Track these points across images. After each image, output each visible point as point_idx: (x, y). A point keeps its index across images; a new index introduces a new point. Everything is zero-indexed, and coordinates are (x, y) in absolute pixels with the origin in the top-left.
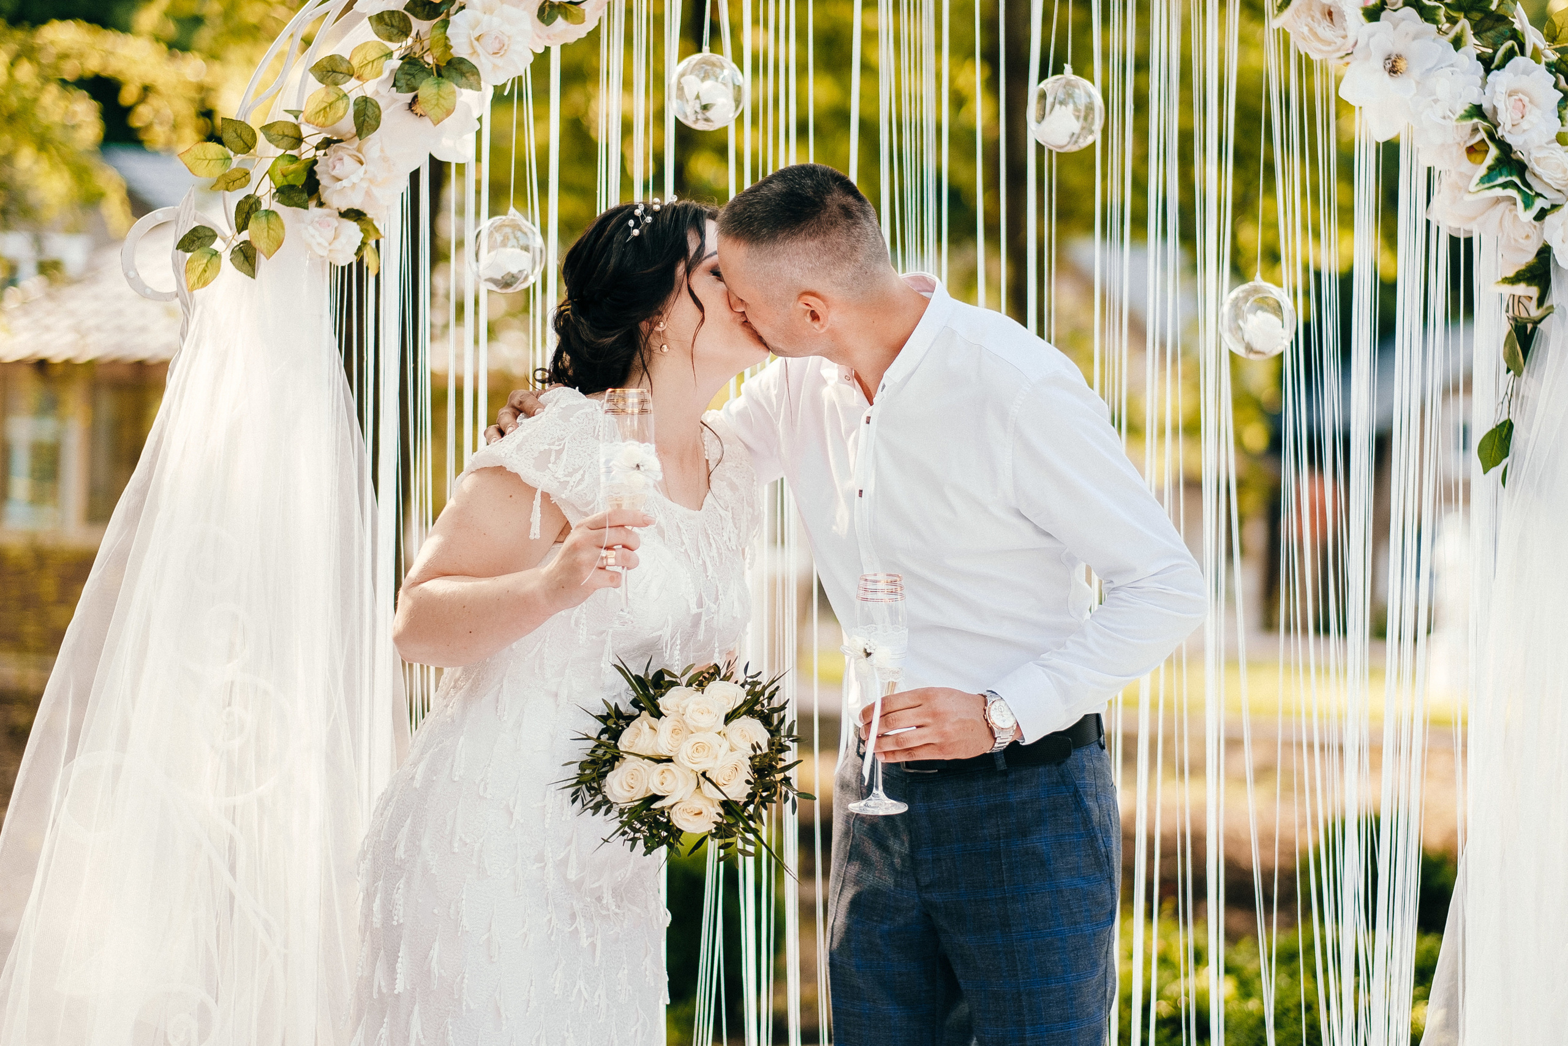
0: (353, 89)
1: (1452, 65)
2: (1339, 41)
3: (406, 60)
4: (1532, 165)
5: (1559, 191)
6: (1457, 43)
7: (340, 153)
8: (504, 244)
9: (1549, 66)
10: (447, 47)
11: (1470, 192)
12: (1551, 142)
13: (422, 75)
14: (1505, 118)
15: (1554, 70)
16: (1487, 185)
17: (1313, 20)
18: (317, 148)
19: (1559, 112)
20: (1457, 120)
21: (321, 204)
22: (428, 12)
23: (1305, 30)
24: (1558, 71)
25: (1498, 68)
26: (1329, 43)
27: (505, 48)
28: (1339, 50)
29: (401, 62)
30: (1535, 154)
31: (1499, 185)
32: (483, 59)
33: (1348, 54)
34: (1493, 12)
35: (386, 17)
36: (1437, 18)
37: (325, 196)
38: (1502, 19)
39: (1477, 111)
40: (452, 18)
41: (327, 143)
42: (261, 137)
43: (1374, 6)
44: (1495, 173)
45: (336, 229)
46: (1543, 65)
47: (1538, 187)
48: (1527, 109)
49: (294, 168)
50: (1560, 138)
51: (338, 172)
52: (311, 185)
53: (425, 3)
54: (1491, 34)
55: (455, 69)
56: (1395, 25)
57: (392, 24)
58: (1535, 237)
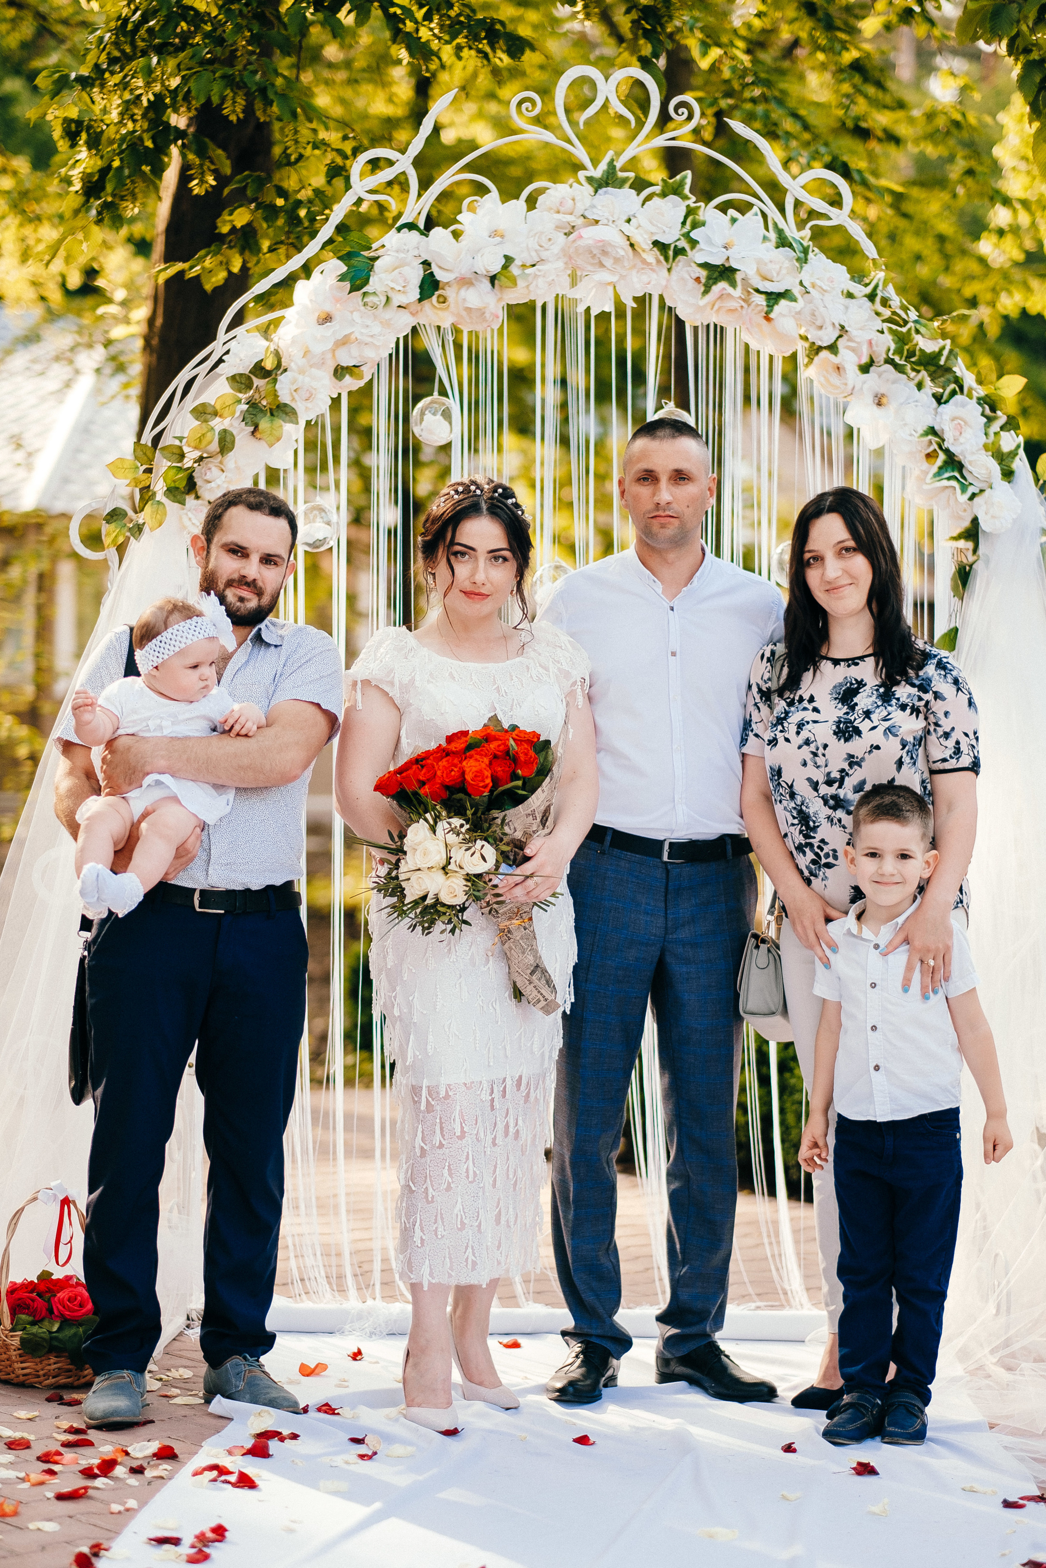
0: (218, 424)
1: (917, 401)
2: (845, 386)
3: (250, 404)
4: (966, 464)
5: (985, 481)
6: (920, 386)
7: (210, 465)
8: (314, 521)
9: (979, 399)
10: (276, 396)
11: (926, 482)
12: (980, 449)
13: (260, 415)
14: (948, 436)
15: (982, 402)
16: (938, 479)
17: (828, 374)
18: (195, 462)
19: (985, 430)
20: (919, 437)
21: (196, 497)
22: (264, 374)
23: (822, 379)
24: (985, 403)
25: (945, 402)
26: (838, 387)
27: (313, 396)
28: (843, 393)
29: (246, 407)
30: (970, 457)
31: (946, 478)
32: (299, 403)
33: (849, 396)
34: (942, 366)
35: (237, 378)
36: (907, 370)
37: (200, 492)
38: (948, 370)
39: (932, 431)
40: (279, 378)
41: (201, 459)
42: (158, 454)
43: (867, 364)
44: (943, 471)
46: (975, 400)
47: (970, 479)
48: (964, 430)
49: (180, 476)
50: (986, 447)
51: (208, 477)
52: (191, 486)
53: (263, 368)
54: (942, 379)
55: (281, 410)
56: (880, 376)
57: (241, 382)
58: (969, 511)
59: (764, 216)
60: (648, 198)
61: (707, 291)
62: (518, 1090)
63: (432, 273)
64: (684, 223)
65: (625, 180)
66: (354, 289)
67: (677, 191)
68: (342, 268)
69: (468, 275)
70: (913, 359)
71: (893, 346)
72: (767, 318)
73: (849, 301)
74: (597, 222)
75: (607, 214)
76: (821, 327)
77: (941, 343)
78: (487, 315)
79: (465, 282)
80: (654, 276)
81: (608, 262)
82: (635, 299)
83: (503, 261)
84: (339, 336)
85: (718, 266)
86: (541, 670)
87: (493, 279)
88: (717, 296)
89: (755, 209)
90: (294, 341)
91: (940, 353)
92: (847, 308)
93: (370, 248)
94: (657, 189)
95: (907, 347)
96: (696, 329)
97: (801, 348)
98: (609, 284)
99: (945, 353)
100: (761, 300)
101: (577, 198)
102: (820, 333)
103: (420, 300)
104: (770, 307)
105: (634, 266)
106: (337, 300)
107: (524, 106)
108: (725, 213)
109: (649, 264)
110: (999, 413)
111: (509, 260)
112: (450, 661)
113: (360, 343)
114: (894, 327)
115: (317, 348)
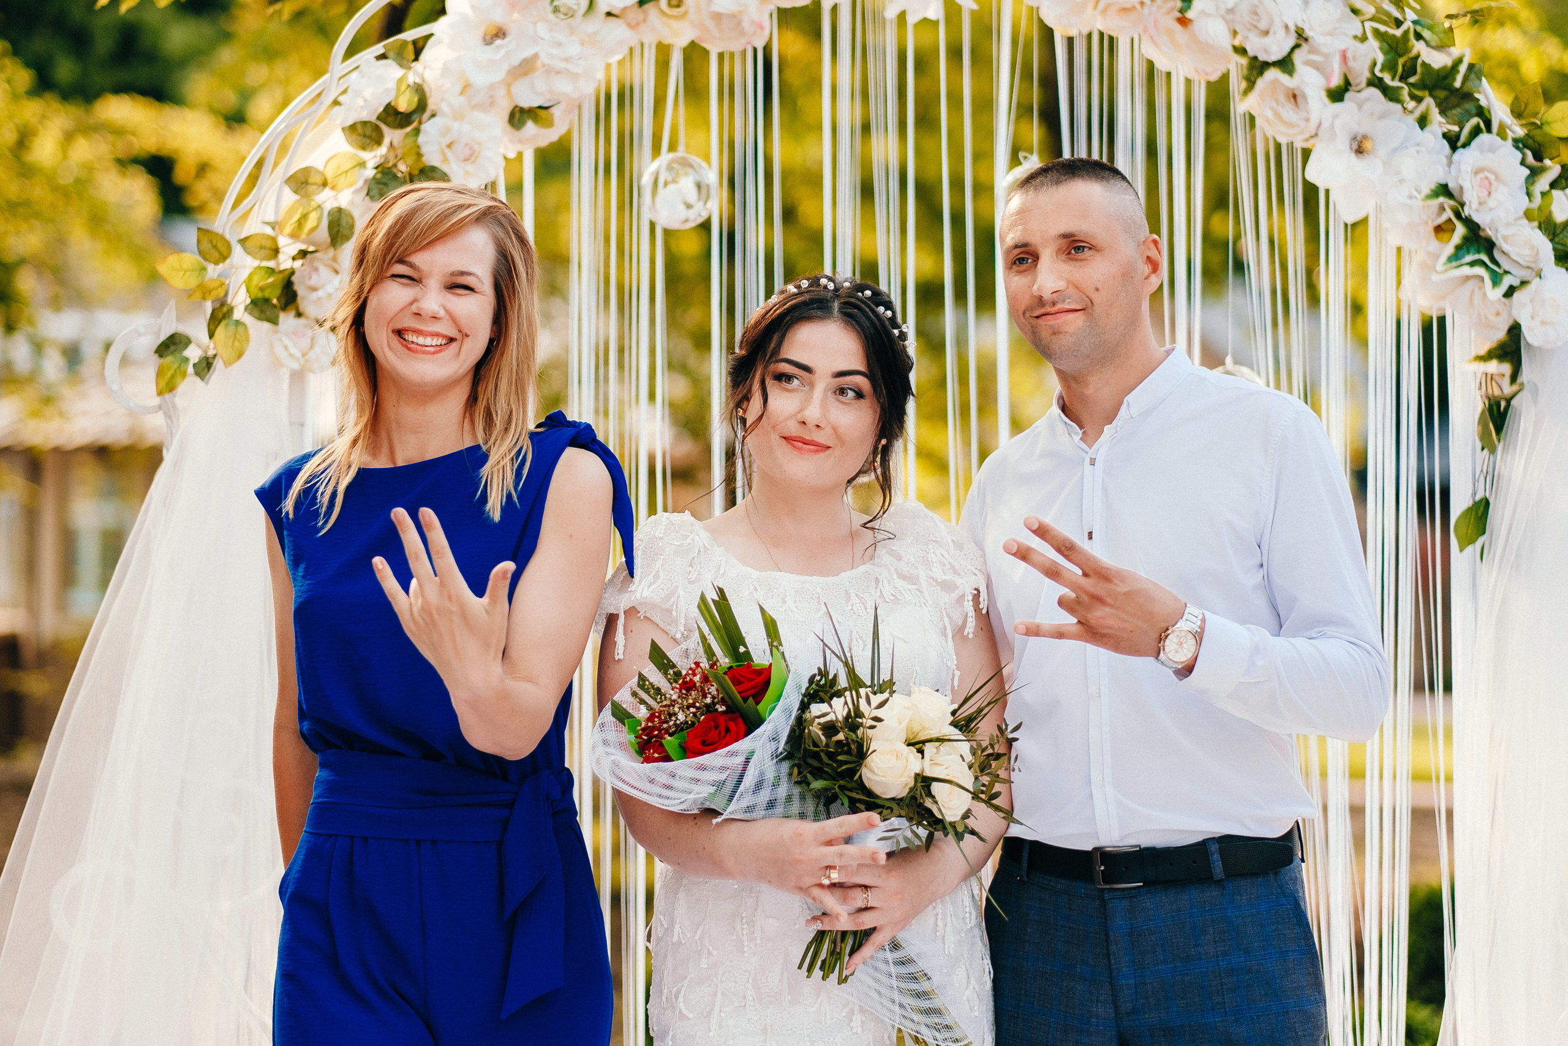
0: (327, 199)
1: (1418, 145)
2: (1302, 124)
3: (380, 169)
4: (1499, 241)
5: (1528, 268)
6: (1423, 122)
7: (316, 264)
9: (1516, 141)
10: (419, 155)
11: (1436, 271)
12: (1519, 218)
14: (1471, 197)
15: (1521, 145)
16: (1454, 264)
17: (1278, 104)
18: (294, 259)
19: (1527, 188)
20: (1423, 200)
21: (299, 315)
22: (400, 122)
23: (1269, 114)
24: (1525, 146)
25: (1464, 146)
26: (1295, 126)
27: (475, 155)
28: (1302, 132)
29: (375, 171)
30: (1503, 231)
31: (1468, 264)
32: (452, 164)
33: (1312, 137)
34: (1457, 90)
35: (359, 127)
36: (1401, 98)
37: (303, 306)
38: (1466, 96)
39: (1444, 190)
40: (423, 127)
41: (303, 254)
42: (237, 250)
43: (1338, 87)
44: (1461, 252)
45: (312, 339)
46: (1510, 142)
47: (1505, 265)
48: (1493, 188)
49: (271, 280)
50: (1528, 215)
51: (314, 281)
52: (289, 296)
53: (397, 113)
54: (1457, 111)
56: (1360, 106)
57: (366, 134)
58: (1505, 314)
70: (1412, 80)
71: (1380, 58)
72: (1183, 21)
76: (1266, 32)
77: (1456, 53)
78: (746, 24)
84: (516, 61)
90: (446, 71)
91: (1453, 69)
95: (1401, 61)
96: (1070, 41)
97: (1236, 66)
99: (1463, 68)
102: (1266, 41)
103: (641, 3)
104: (1187, 3)
106: (514, 6)
110: (1547, 162)
113: (549, 71)
114: (1382, 28)
115: (481, 80)
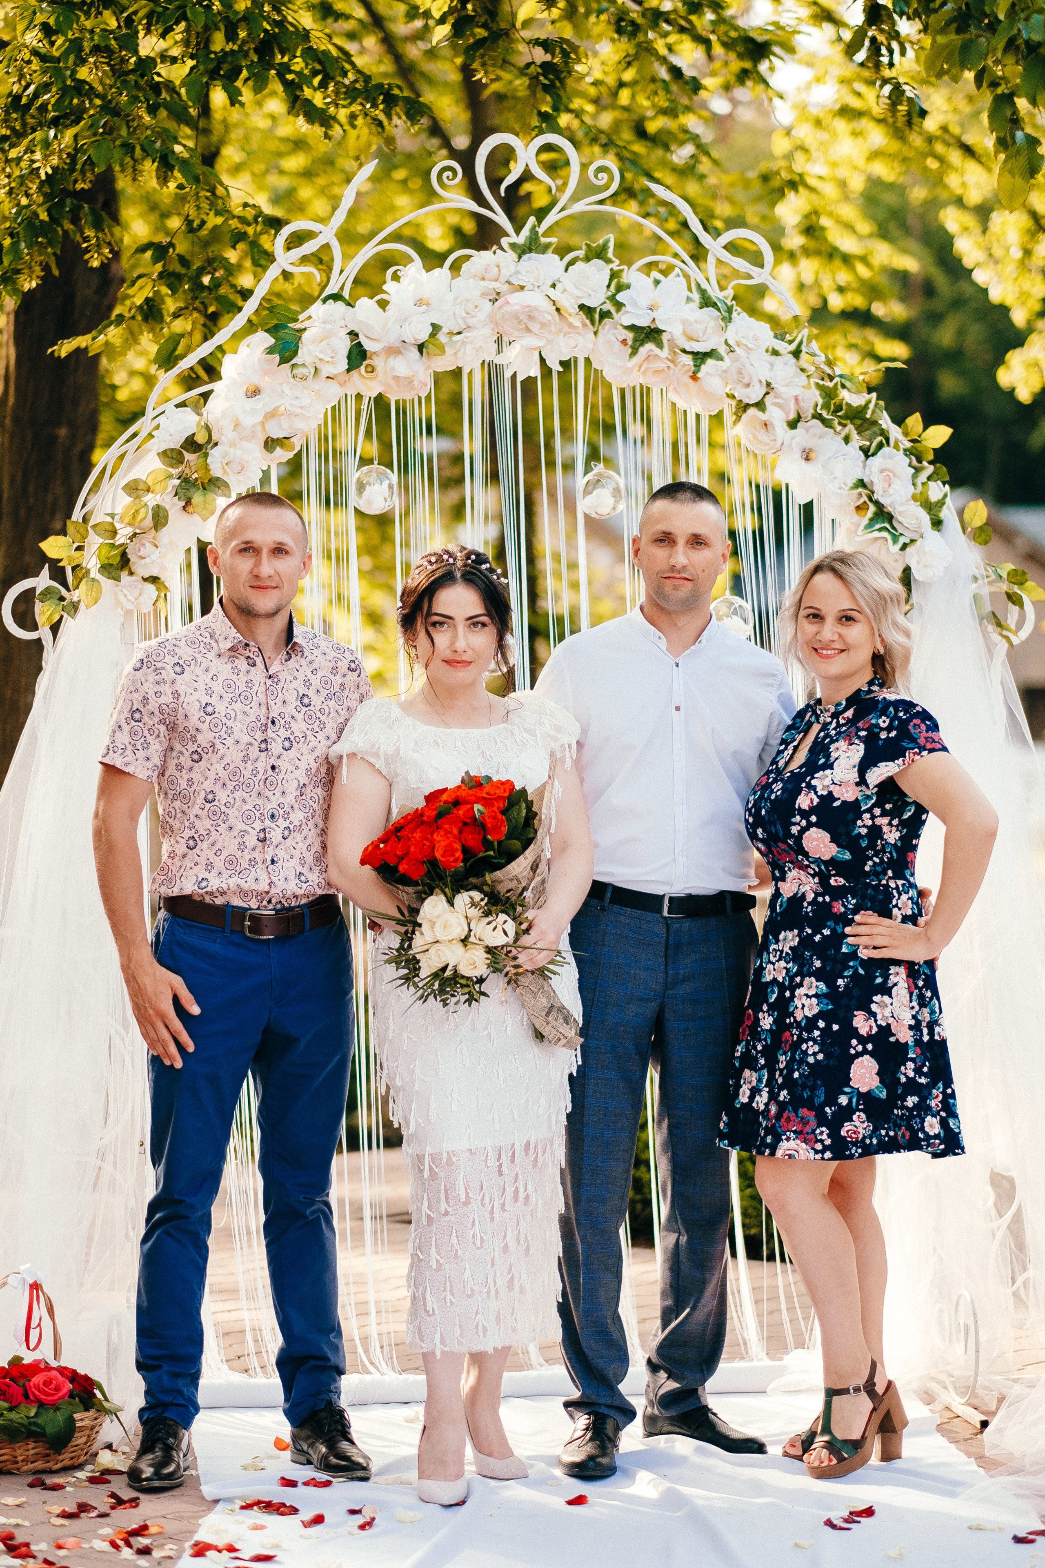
0: (151, 500)
1: (845, 454)
2: (773, 442)
3: (182, 479)
4: (896, 515)
5: (915, 531)
6: (847, 440)
7: (144, 541)
9: (905, 450)
10: (207, 469)
11: (858, 534)
12: (909, 500)
13: (192, 490)
14: (879, 487)
15: (909, 453)
16: (869, 530)
17: (756, 431)
18: (128, 538)
19: (913, 481)
20: (849, 490)
21: (131, 574)
23: (750, 436)
24: (912, 454)
25: (873, 455)
26: (766, 444)
27: (244, 469)
28: (772, 448)
29: (178, 482)
30: (899, 508)
31: (878, 530)
32: (232, 477)
33: (778, 451)
34: (868, 419)
35: (168, 453)
36: (834, 425)
37: (134, 568)
38: (874, 423)
39: (861, 483)
40: (210, 452)
41: (135, 535)
42: (92, 533)
43: (794, 419)
44: (873, 522)
45: (143, 589)
46: (902, 452)
47: (900, 530)
48: (893, 482)
49: (113, 552)
50: (914, 498)
51: (142, 553)
52: (124, 561)
53: (194, 443)
54: (868, 432)
55: (213, 484)
56: (807, 431)
57: (172, 457)
58: (901, 561)
59: (687, 277)
60: (571, 263)
61: (634, 352)
62: (527, 1154)
63: (359, 343)
64: (609, 286)
65: (547, 246)
66: (284, 361)
67: (599, 253)
68: (270, 341)
69: (397, 344)
70: (840, 414)
71: (820, 401)
72: (694, 377)
73: (774, 357)
74: (522, 288)
75: (532, 280)
76: (748, 385)
77: (867, 397)
78: (416, 383)
79: (393, 351)
80: (580, 339)
81: (535, 327)
82: (562, 363)
83: (431, 329)
84: (269, 409)
85: (643, 328)
86: (525, 735)
87: (421, 348)
88: (643, 358)
89: (677, 269)
90: (223, 415)
91: (866, 406)
92: (772, 365)
93: (296, 320)
94: (581, 253)
95: (833, 402)
96: (622, 391)
97: (729, 406)
98: (535, 349)
99: (872, 406)
100: (688, 360)
101: (501, 265)
102: (748, 390)
103: (348, 371)
104: (698, 367)
105: (560, 331)
106: (266, 373)
107: (445, 175)
108: (649, 276)
109: (577, 328)
110: (925, 463)
111: (436, 328)
112: (434, 728)
113: (290, 415)
114: (821, 382)
115: (249, 421)
